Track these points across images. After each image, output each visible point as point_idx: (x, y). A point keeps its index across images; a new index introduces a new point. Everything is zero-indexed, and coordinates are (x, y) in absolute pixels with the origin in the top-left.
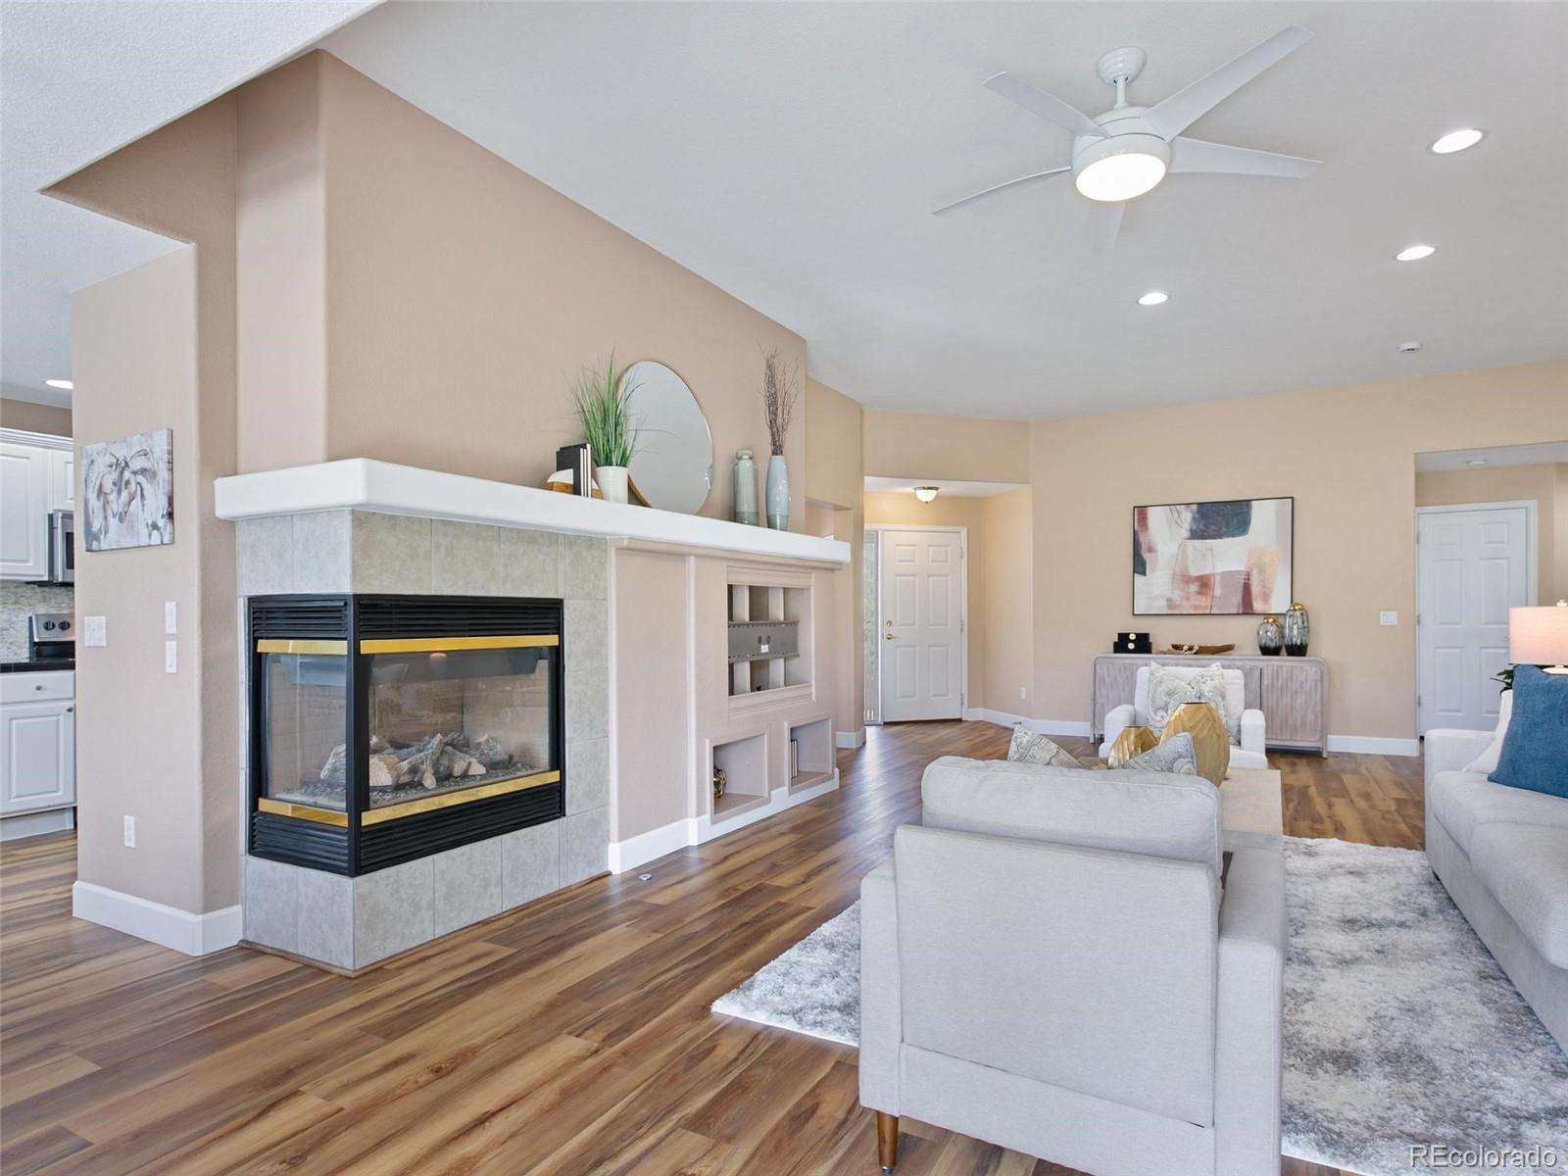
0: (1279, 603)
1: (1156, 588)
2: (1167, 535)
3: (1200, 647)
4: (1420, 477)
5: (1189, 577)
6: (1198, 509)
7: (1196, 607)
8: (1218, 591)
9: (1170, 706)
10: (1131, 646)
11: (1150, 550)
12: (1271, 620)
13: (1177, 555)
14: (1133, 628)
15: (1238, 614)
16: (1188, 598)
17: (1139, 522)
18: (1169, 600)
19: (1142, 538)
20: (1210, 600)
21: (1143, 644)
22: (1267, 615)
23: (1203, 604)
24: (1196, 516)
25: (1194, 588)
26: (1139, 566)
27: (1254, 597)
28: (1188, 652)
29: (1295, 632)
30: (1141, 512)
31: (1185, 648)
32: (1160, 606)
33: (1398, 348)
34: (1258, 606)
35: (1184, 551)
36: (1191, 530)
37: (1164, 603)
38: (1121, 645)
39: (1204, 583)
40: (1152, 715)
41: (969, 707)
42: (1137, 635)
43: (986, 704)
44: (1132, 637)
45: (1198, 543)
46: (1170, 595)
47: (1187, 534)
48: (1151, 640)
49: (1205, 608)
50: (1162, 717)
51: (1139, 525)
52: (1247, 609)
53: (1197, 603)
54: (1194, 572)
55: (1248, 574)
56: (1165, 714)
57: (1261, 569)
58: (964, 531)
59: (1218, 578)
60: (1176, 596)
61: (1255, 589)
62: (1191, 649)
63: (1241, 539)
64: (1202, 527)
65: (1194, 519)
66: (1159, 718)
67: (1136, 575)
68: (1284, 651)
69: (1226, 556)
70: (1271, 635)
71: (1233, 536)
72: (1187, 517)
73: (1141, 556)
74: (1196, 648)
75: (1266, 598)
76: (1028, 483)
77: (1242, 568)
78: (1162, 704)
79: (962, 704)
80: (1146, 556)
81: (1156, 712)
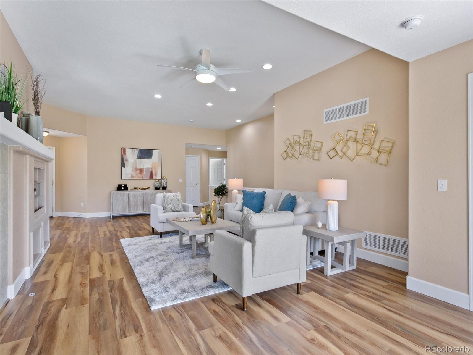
0: (159, 177)
1: (128, 172)
2: (131, 157)
3: (142, 188)
4: (187, 148)
5: (137, 169)
6: (140, 150)
7: (139, 177)
8: (144, 173)
9: (172, 203)
10: (123, 188)
11: (127, 160)
12: (158, 181)
13: (134, 163)
14: (123, 183)
15: (149, 179)
16: (137, 175)
17: (123, 152)
18: (132, 175)
19: (124, 157)
20: (142, 175)
21: (126, 188)
22: (156, 179)
23: (141, 176)
24: (139, 152)
25: (138, 172)
26: (123, 165)
27: (153, 174)
28: (139, 189)
29: (164, 183)
30: (124, 150)
31: (138, 188)
32: (129, 177)
33: (189, 121)
34: (154, 177)
35: (136, 162)
36: (138, 156)
37: (130, 176)
38: (119, 188)
39: (141, 171)
40: (167, 206)
41: (56, 211)
42: (124, 185)
43: (62, 210)
44: (123, 186)
45: (140, 160)
46: (132, 174)
47: (137, 157)
48: (128, 186)
49: (141, 177)
50: (170, 206)
51: (123, 153)
52: (151, 178)
53: (139, 176)
54: (139, 168)
55: (152, 169)
56: (170, 205)
57: (155, 167)
58: (54, 148)
59: (144, 169)
60: (134, 174)
61: (154, 173)
62: (140, 188)
63: (151, 159)
64: (140, 155)
65: (138, 153)
66: (169, 207)
67: (122, 167)
68: (161, 188)
69: (146, 164)
70: (158, 184)
71: (149, 158)
72: (137, 152)
73: (123, 162)
74: (141, 188)
75: (156, 175)
76: (86, 136)
77: (151, 167)
78: (170, 203)
79: (53, 211)
80: (125, 162)
81: (168, 205)
